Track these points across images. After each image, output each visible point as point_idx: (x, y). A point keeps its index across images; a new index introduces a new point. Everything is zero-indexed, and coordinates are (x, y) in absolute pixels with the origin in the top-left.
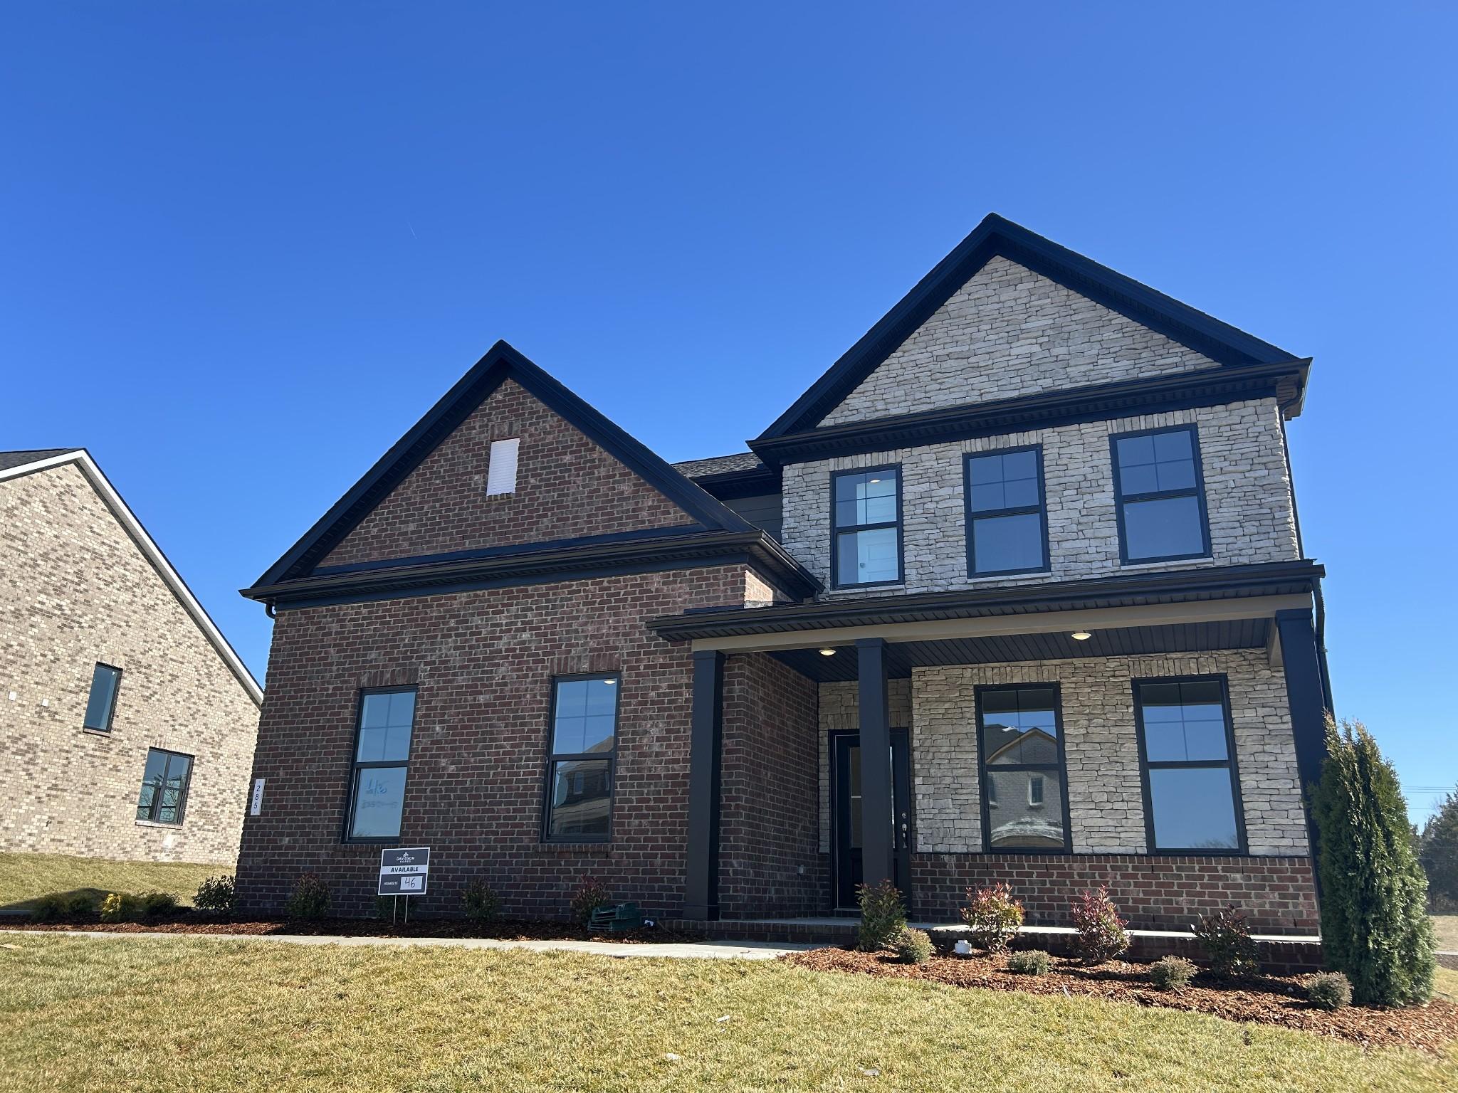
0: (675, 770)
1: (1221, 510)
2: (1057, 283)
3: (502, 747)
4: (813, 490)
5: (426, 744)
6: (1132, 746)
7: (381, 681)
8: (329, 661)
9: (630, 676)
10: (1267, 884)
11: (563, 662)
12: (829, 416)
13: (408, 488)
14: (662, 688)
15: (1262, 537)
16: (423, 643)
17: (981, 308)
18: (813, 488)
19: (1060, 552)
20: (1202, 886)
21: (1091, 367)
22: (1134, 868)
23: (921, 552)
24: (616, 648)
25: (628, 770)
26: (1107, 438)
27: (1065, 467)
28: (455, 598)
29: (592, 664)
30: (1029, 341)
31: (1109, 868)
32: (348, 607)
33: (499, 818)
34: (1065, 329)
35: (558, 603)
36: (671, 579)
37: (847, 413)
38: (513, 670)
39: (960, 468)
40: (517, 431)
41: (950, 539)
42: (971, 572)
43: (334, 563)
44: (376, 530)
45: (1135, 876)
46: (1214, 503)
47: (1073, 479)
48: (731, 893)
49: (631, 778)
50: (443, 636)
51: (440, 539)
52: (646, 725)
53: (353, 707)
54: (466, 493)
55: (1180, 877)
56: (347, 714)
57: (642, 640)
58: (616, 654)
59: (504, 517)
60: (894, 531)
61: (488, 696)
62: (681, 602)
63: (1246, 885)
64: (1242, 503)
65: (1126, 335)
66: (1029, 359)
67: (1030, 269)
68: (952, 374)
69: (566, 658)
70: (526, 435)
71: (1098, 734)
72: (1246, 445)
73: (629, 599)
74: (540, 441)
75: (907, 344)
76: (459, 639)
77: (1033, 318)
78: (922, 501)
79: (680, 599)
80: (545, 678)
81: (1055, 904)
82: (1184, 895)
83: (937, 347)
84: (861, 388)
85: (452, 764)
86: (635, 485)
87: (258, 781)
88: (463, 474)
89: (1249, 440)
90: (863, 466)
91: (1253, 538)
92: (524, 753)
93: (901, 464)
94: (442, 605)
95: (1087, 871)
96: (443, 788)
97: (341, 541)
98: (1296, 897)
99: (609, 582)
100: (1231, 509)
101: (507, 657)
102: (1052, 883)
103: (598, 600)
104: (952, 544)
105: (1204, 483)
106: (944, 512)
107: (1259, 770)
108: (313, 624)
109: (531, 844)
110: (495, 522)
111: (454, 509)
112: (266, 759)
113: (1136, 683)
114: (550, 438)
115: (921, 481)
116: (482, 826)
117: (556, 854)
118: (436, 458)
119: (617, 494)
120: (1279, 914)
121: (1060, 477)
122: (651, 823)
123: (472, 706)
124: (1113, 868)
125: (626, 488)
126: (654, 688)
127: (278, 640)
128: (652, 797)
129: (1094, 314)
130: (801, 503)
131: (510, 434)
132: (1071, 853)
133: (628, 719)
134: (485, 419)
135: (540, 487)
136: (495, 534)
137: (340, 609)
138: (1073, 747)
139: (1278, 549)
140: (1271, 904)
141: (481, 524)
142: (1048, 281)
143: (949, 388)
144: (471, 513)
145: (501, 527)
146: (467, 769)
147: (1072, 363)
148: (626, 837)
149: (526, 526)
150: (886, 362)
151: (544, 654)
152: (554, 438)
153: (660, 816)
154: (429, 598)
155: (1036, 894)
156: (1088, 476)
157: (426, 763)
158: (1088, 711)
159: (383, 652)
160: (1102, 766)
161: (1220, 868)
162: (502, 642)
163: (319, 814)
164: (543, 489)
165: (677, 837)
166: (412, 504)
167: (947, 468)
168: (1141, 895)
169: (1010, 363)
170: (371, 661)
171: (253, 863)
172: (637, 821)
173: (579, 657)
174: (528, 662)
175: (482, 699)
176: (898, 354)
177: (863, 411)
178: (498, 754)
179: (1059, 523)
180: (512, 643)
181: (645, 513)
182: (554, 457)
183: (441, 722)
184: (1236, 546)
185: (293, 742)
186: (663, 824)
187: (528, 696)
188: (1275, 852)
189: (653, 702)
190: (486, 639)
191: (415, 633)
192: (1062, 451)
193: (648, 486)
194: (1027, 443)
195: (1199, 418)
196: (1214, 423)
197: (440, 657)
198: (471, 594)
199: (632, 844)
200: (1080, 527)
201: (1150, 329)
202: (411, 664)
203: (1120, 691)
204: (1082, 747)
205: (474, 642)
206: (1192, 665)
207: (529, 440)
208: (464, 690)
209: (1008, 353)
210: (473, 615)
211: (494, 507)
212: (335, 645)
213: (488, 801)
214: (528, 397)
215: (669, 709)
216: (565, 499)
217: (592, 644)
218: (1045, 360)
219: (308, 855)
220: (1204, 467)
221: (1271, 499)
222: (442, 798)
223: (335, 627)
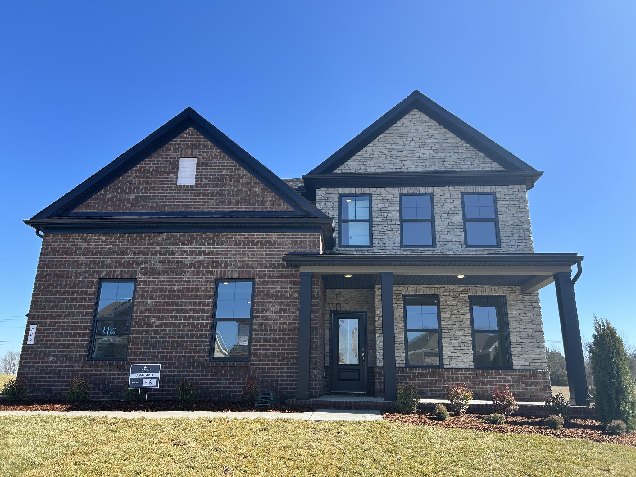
0: (284, 328)
1: (505, 229)
2: (440, 125)
3: (187, 313)
4: (331, 201)
5: (142, 310)
6: (468, 323)
7: (114, 275)
8: (80, 263)
9: (260, 281)
10: (520, 380)
11: (223, 272)
12: (339, 168)
13: (130, 176)
14: (277, 288)
15: (520, 241)
16: (140, 258)
17: (408, 130)
18: (330, 200)
19: (441, 240)
20: (496, 381)
21: (454, 163)
22: (469, 374)
23: (380, 234)
24: (253, 268)
25: (259, 327)
26: (460, 194)
27: (443, 204)
28: (159, 236)
29: (239, 274)
30: (428, 148)
31: (459, 374)
32: (92, 236)
33: (186, 349)
34: (444, 145)
35: (220, 243)
36: (282, 236)
37: (347, 168)
38: (194, 275)
39: (398, 199)
40: (196, 154)
41: (393, 230)
42: (402, 245)
43: (84, 211)
44: (110, 196)
45: (470, 378)
46: (502, 225)
47: (446, 209)
48: (313, 386)
49: (261, 331)
50: (152, 255)
51: (150, 204)
52: (269, 306)
53: (95, 288)
54: (165, 182)
55: (487, 378)
56: (92, 291)
57: (266, 265)
58: (252, 270)
59: (188, 197)
60: (368, 224)
61: (179, 287)
62: (287, 248)
63: (513, 381)
64: (513, 227)
65: (468, 152)
66: (428, 156)
67: (429, 117)
68: (395, 158)
69: (225, 271)
70: (201, 157)
71: (455, 318)
72: (515, 203)
73: (259, 244)
74: (209, 161)
75: (375, 141)
76: (162, 257)
77: (430, 139)
78: (381, 212)
79: (286, 247)
80: (212, 280)
81: (437, 389)
82: (489, 385)
83: (388, 145)
84: (354, 158)
85: (158, 320)
86: (262, 189)
87: (32, 326)
88: (164, 172)
89: (516, 201)
90: (354, 193)
91: (517, 241)
92: (201, 316)
93: (372, 194)
94: (152, 239)
95: (450, 375)
96: (153, 333)
97: (88, 199)
98: (531, 386)
99: (248, 235)
100: (509, 229)
101: (191, 268)
102: (436, 380)
103: (242, 243)
104: (394, 232)
105: (498, 217)
106: (390, 218)
107: (517, 335)
108: (69, 242)
109: (205, 362)
110: (183, 199)
111: (159, 190)
112: (37, 314)
113: (470, 297)
114: (214, 160)
115: (381, 203)
116: (176, 353)
117: (219, 367)
118: (148, 162)
119: (252, 193)
120: (525, 393)
121: (441, 208)
122: (272, 353)
123: (169, 292)
124: (461, 374)
125: (258, 190)
126: (273, 288)
127: (45, 249)
128: (272, 340)
129: (455, 140)
130: (325, 207)
131: (192, 155)
132: (443, 368)
133: (259, 302)
134: (177, 146)
135: (209, 184)
136: (183, 205)
137: (87, 236)
138: (444, 323)
139: (526, 247)
140: (522, 388)
141: (175, 199)
142: (437, 124)
143: (394, 164)
144: (169, 193)
145: (186, 202)
146: (167, 323)
147: (446, 160)
148: (258, 359)
149: (201, 203)
150: (366, 148)
151: (212, 268)
152: (217, 161)
153: (276, 350)
154: (143, 234)
155: (429, 385)
156: (452, 209)
157: (142, 320)
158: (450, 308)
159: (115, 260)
160: (456, 331)
161: (503, 374)
162: (187, 260)
163: (74, 344)
164: (211, 185)
165: (285, 360)
166: (133, 184)
167: (393, 199)
168: (472, 385)
169: (420, 156)
170: (107, 265)
171: (29, 370)
172: (264, 352)
173: (232, 271)
174: (203, 271)
175: (175, 288)
176: (371, 145)
177: (355, 168)
178: (185, 316)
179: (440, 228)
180: (193, 261)
181: (268, 203)
182: (217, 170)
183: (150, 299)
184: (510, 244)
185: (55, 305)
186: (278, 353)
187: (203, 288)
188: (523, 368)
189: (272, 295)
190: (178, 258)
191: (135, 252)
192: (442, 197)
193: (269, 190)
194: (427, 192)
195: (497, 190)
196: (503, 193)
197: (151, 265)
198: (169, 234)
199: (262, 363)
200: (449, 230)
201: (478, 150)
202: (132, 268)
203: (464, 300)
204: (448, 323)
205: (171, 259)
206: (493, 291)
207: (203, 160)
208: (165, 283)
209: (419, 152)
210: (170, 245)
211: (182, 191)
212: (84, 255)
213: (180, 340)
214: (202, 138)
215: (281, 299)
216: (223, 192)
217: (239, 265)
218: (436, 157)
219: (66, 366)
220: (499, 210)
221: (524, 226)
222: (152, 338)
223: (84, 245)
